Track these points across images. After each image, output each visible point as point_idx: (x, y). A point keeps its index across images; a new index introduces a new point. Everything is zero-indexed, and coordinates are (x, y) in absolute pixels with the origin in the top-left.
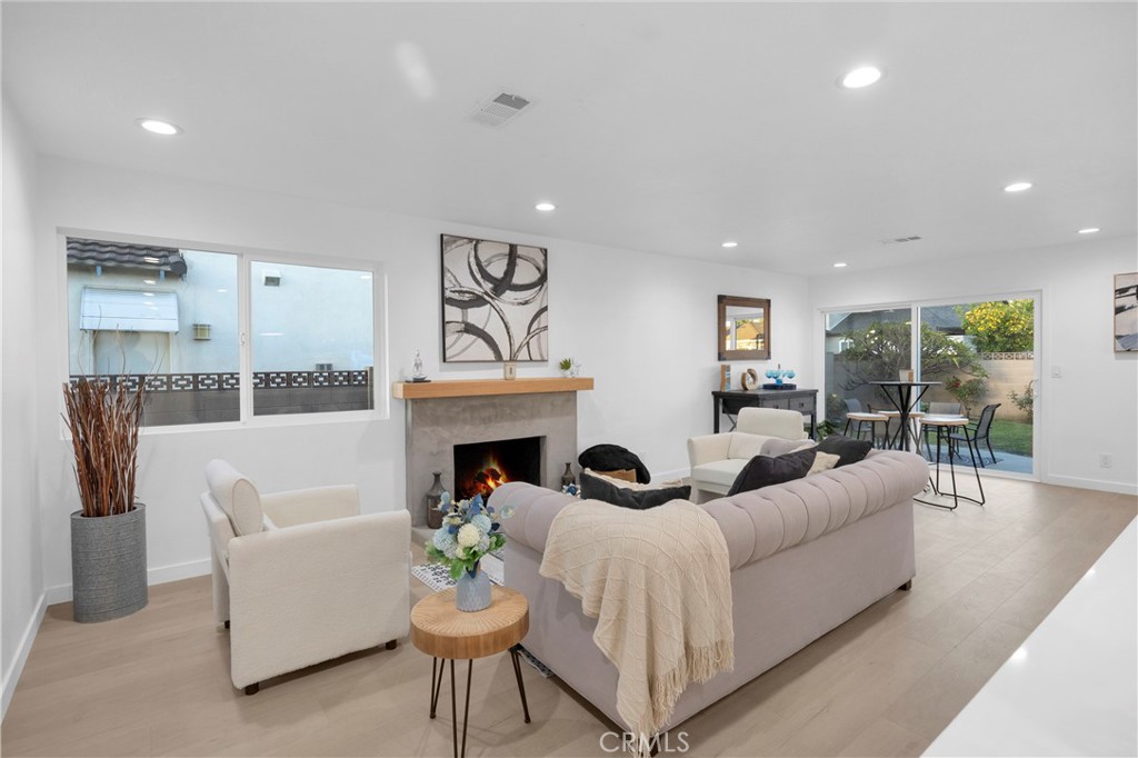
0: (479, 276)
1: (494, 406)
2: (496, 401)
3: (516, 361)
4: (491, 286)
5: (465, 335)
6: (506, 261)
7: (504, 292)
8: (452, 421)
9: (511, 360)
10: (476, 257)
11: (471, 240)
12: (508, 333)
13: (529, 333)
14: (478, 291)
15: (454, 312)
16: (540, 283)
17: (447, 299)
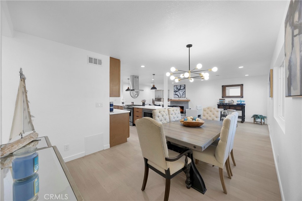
2: (178, 102)
3: (181, 98)
5: (176, 95)
6: (180, 87)
7: (180, 90)
8: (174, 103)
10: (177, 87)
12: (180, 95)
13: (182, 94)
15: (175, 93)
16: (184, 89)
17: (174, 92)
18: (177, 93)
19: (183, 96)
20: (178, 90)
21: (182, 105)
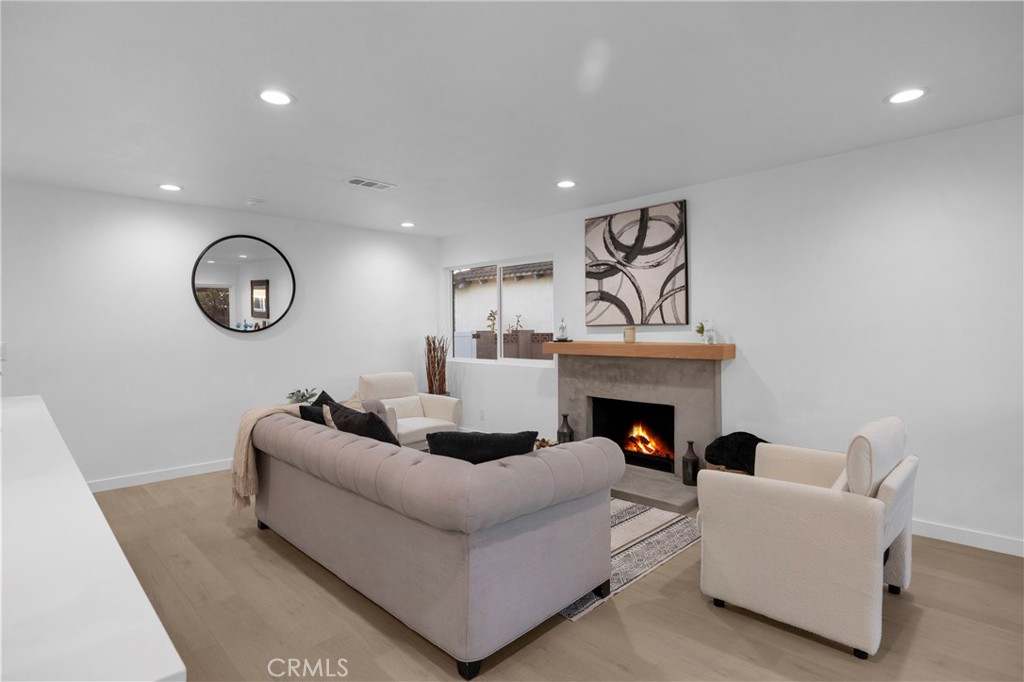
0: (612, 248)
1: (619, 367)
2: (621, 362)
3: (647, 324)
4: (623, 254)
5: (601, 302)
6: (637, 227)
7: (635, 257)
8: (585, 375)
9: (642, 324)
10: (610, 231)
11: (605, 217)
12: (640, 297)
13: (661, 295)
14: (612, 260)
15: (593, 285)
16: (675, 240)
17: (589, 275)
18: (610, 284)
19: (667, 305)
20: (621, 255)
21: (662, 389)
